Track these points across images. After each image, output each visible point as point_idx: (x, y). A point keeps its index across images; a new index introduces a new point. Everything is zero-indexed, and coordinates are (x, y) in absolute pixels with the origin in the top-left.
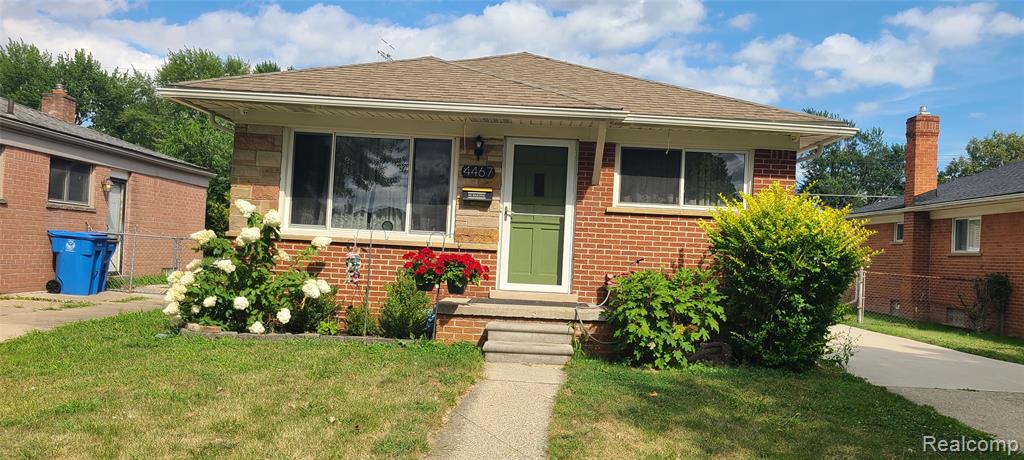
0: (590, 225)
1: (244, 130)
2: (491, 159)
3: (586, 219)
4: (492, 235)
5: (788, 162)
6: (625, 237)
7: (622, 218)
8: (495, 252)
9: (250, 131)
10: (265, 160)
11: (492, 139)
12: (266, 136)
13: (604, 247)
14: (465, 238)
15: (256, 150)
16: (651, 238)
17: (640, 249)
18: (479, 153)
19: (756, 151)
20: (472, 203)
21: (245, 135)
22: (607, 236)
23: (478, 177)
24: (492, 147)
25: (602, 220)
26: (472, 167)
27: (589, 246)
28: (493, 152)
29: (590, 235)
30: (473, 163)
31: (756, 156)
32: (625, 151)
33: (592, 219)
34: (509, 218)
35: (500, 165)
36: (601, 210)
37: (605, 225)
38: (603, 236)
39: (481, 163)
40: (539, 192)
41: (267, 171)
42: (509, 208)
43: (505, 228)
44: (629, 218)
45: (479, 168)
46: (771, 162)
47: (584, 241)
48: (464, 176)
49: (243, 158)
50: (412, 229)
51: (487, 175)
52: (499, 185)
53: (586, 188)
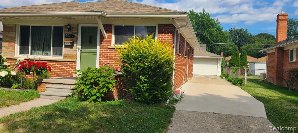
0: (104, 52)
1: (5, 26)
2: (73, 32)
3: (103, 51)
4: (75, 57)
7: (114, 50)
8: (76, 62)
9: (7, 26)
10: (11, 35)
11: (74, 25)
12: (10, 27)
13: (108, 60)
14: (66, 58)
15: (8, 32)
18: (70, 29)
19: (159, 25)
20: (68, 46)
22: (109, 56)
23: (69, 38)
24: (73, 28)
25: (108, 51)
26: (67, 34)
27: (104, 60)
28: (74, 29)
29: (104, 56)
30: (68, 33)
31: (159, 27)
32: (116, 27)
34: (80, 51)
35: (77, 34)
36: (107, 47)
37: (109, 53)
39: (70, 33)
40: (91, 42)
41: (11, 38)
42: (80, 48)
43: (79, 53)
44: (116, 50)
45: (69, 34)
46: (164, 28)
47: (102, 58)
48: (66, 37)
49: (5, 34)
50: (53, 55)
51: (72, 37)
52: (76, 40)
53: (103, 40)
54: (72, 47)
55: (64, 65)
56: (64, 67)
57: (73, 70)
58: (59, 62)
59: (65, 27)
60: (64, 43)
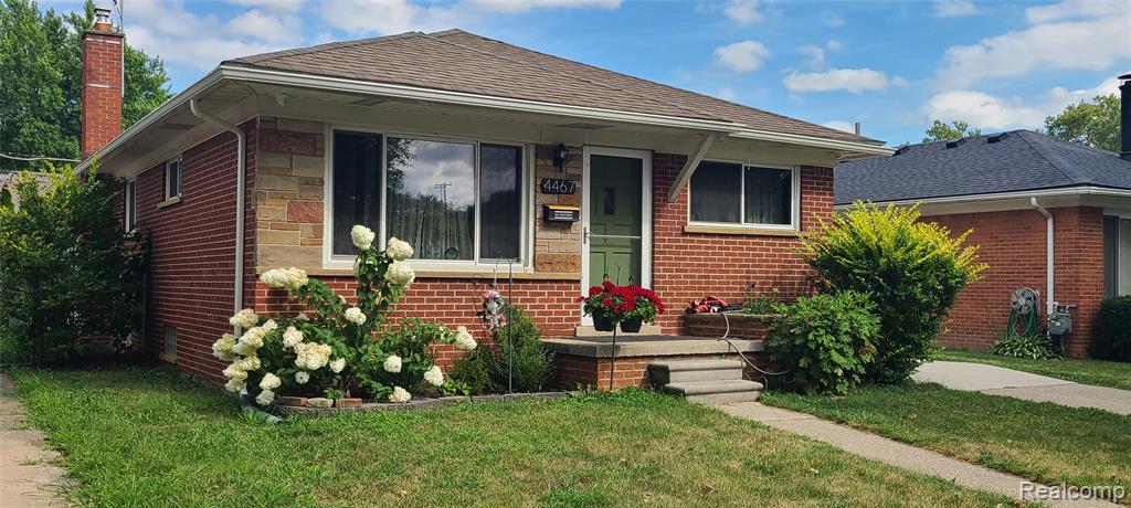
0: (668, 247)
1: (273, 126)
2: (569, 171)
3: (664, 241)
4: (573, 262)
5: (828, 179)
6: (700, 260)
7: (696, 239)
8: (578, 281)
9: (281, 126)
10: (303, 168)
11: (571, 147)
12: (305, 135)
13: (682, 271)
14: (548, 267)
15: (292, 153)
16: (722, 260)
17: (714, 271)
18: (559, 163)
19: (802, 167)
20: (553, 224)
21: (275, 132)
22: (684, 259)
23: (559, 193)
24: (571, 157)
25: (679, 241)
26: (553, 181)
27: (667, 270)
28: (572, 163)
29: (669, 259)
30: (553, 175)
31: (802, 172)
33: (670, 240)
34: (588, 241)
35: (579, 178)
36: (677, 229)
37: (682, 247)
38: (681, 259)
39: (562, 176)
40: (609, 211)
41: (307, 183)
42: (588, 231)
43: (586, 249)
44: (703, 239)
45: (560, 182)
46: (815, 178)
47: (663, 265)
48: (544, 191)
49: (273, 164)
50: (482, 256)
51: (569, 190)
52: (579, 203)
53: (663, 206)
54: (565, 226)
55: (539, 294)
56: (541, 301)
57: (571, 311)
58: (520, 285)
59: (540, 151)
60: (546, 210)
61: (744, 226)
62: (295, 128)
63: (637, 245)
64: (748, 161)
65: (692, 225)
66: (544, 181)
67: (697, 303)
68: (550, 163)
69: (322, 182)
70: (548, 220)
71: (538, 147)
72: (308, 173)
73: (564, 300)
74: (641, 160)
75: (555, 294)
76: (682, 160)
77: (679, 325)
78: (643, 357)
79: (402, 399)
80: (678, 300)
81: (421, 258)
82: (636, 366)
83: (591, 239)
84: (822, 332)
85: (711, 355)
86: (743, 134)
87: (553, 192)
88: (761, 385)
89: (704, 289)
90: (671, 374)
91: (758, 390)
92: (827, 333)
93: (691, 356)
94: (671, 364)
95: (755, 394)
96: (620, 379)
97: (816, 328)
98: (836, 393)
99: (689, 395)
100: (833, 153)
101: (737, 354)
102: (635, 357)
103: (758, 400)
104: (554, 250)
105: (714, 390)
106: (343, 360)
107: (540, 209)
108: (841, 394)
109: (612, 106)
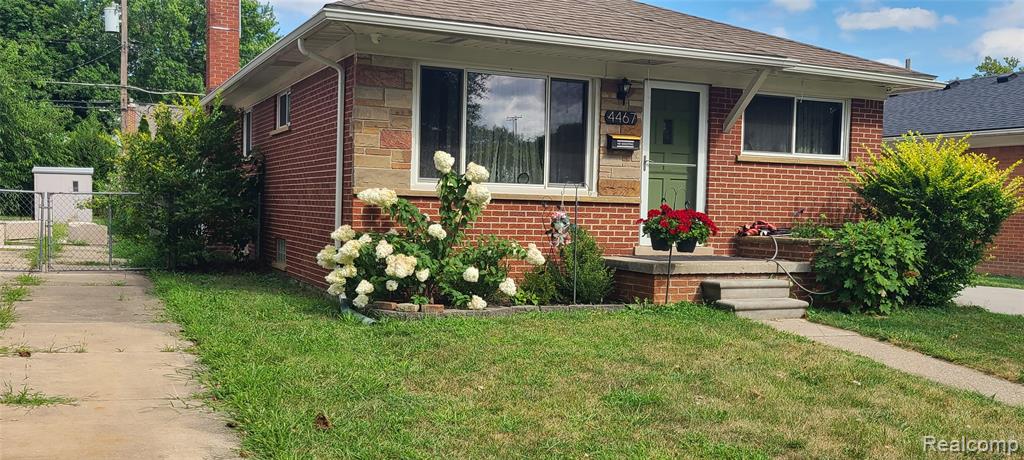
0: (722, 174)
1: (368, 62)
2: (631, 104)
3: (719, 169)
4: (634, 187)
5: (878, 112)
6: (752, 187)
7: (749, 167)
8: (638, 205)
9: (375, 63)
10: (393, 102)
11: (633, 82)
12: (394, 71)
13: (734, 197)
14: (610, 191)
15: (385, 87)
16: (773, 187)
17: (765, 198)
18: (622, 96)
19: (853, 100)
20: (616, 152)
21: (370, 68)
22: (736, 186)
23: (622, 124)
24: (633, 90)
25: (732, 169)
26: (616, 113)
27: (721, 196)
28: (635, 96)
29: (722, 185)
30: (617, 107)
31: (852, 105)
33: (724, 169)
34: (647, 168)
35: (641, 110)
36: (731, 158)
37: (735, 175)
38: (733, 186)
39: (624, 108)
40: (668, 140)
41: (397, 114)
42: (648, 159)
43: (645, 175)
44: (755, 167)
45: (623, 113)
46: (864, 111)
47: (717, 191)
48: (608, 122)
49: (367, 97)
50: (550, 181)
51: (630, 121)
52: (640, 133)
53: (718, 136)
54: (627, 154)
55: (601, 216)
56: (603, 222)
57: (631, 232)
58: (585, 207)
59: (605, 85)
60: (610, 140)
61: (795, 156)
62: (387, 64)
63: (693, 172)
64: (800, 94)
65: (746, 155)
66: (608, 113)
67: (748, 227)
68: (614, 96)
69: (410, 112)
70: (611, 149)
71: (603, 81)
72: (398, 105)
73: (624, 222)
74: (698, 94)
75: (616, 216)
76: (737, 94)
77: (730, 246)
78: (697, 275)
79: (479, 306)
80: (730, 224)
81: (496, 181)
82: (691, 283)
83: (650, 166)
84: (867, 255)
85: (760, 275)
86: (797, 69)
87: (616, 123)
88: (807, 304)
89: (755, 214)
90: (722, 291)
91: (805, 308)
92: (872, 256)
93: (741, 275)
94: (722, 282)
95: (802, 312)
96: (676, 294)
97: (861, 252)
98: (879, 313)
99: (739, 310)
100: (882, 86)
101: (785, 274)
102: (689, 275)
103: (803, 317)
104: (616, 175)
105: (762, 307)
106: (427, 270)
107: (604, 139)
108: (884, 314)
109: (673, 42)
